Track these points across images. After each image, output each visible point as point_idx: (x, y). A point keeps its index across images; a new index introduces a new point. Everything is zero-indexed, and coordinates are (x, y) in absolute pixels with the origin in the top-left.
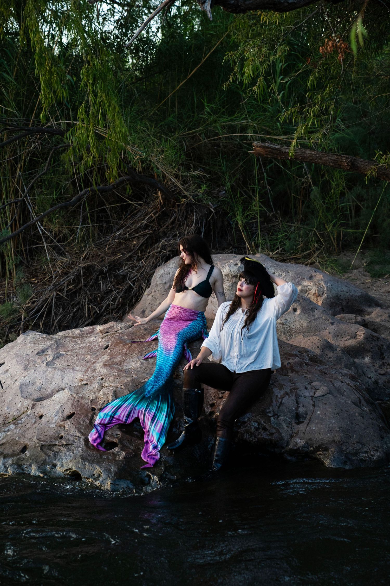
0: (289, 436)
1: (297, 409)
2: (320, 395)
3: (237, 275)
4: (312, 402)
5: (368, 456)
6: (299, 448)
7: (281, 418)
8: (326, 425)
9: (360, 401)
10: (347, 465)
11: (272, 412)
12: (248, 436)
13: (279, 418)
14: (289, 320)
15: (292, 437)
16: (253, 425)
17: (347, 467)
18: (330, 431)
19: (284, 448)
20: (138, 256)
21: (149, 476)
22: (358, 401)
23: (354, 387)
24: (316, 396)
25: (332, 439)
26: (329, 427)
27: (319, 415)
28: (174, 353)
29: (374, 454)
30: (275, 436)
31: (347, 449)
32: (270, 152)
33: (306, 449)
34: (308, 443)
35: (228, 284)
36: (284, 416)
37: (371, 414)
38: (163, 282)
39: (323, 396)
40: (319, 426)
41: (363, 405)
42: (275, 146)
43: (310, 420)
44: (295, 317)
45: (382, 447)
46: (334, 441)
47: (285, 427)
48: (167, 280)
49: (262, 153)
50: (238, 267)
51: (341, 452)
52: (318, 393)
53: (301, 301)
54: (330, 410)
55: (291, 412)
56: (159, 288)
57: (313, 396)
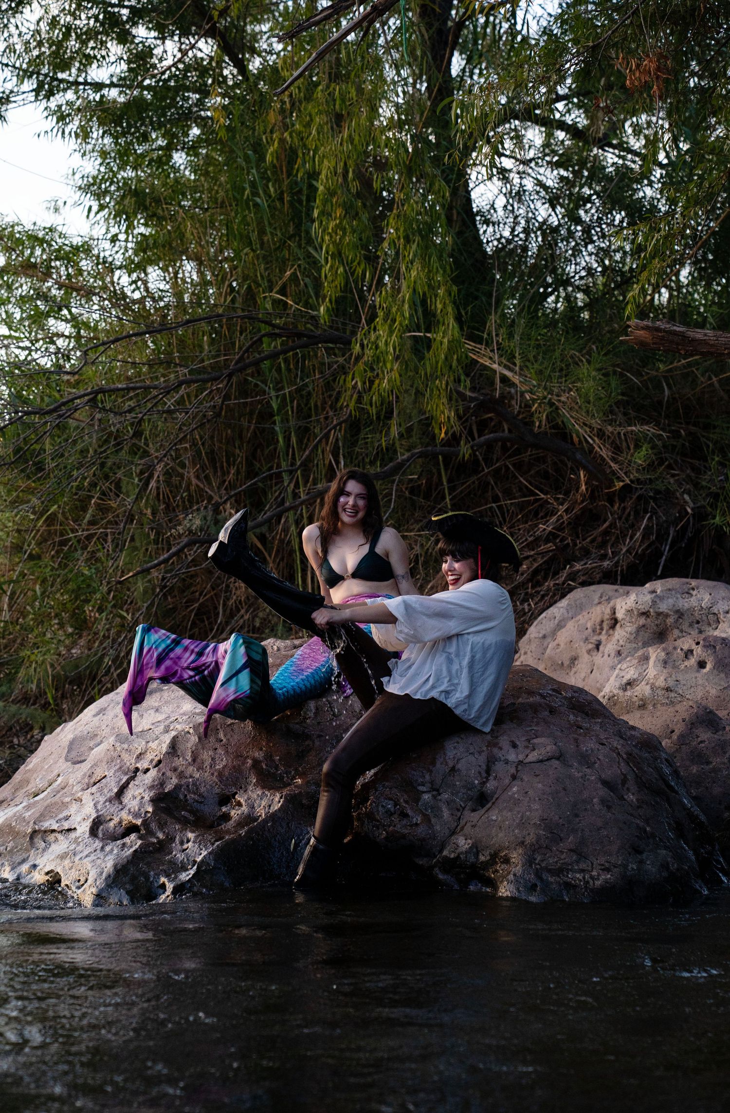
0: (447, 832)
1: (484, 783)
2: (534, 759)
3: (648, 611)
4: (513, 771)
5: (584, 878)
6: (458, 857)
7: (445, 796)
8: (519, 812)
9: (624, 781)
10: (535, 891)
11: (430, 785)
12: (370, 827)
13: (439, 797)
14: (683, 682)
15: (453, 833)
16: (383, 806)
17: (533, 899)
18: (522, 825)
19: (435, 857)
20: (526, 594)
21: (164, 885)
22: (620, 782)
23: (625, 756)
24: (527, 760)
25: (521, 839)
26: (522, 817)
27: (514, 794)
28: (307, 676)
29: (599, 875)
30: (421, 831)
31: (542, 861)
32: (662, 338)
33: (472, 859)
34: (477, 848)
35: (629, 629)
36: (453, 794)
37: (638, 807)
38: (541, 635)
39: (541, 761)
40: (504, 813)
41: (628, 789)
42: (675, 328)
43: (493, 803)
44: (696, 678)
45: (625, 866)
46: (523, 843)
47: (446, 813)
48: (548, 630)
49: (648, 340)
50: (654, 594)
51: (531, 866)
52: (533, 756)
53: (718, 647)
54: (540, 785)
55: (469, 789)
56: (533, 647)
57: (522, 762)
